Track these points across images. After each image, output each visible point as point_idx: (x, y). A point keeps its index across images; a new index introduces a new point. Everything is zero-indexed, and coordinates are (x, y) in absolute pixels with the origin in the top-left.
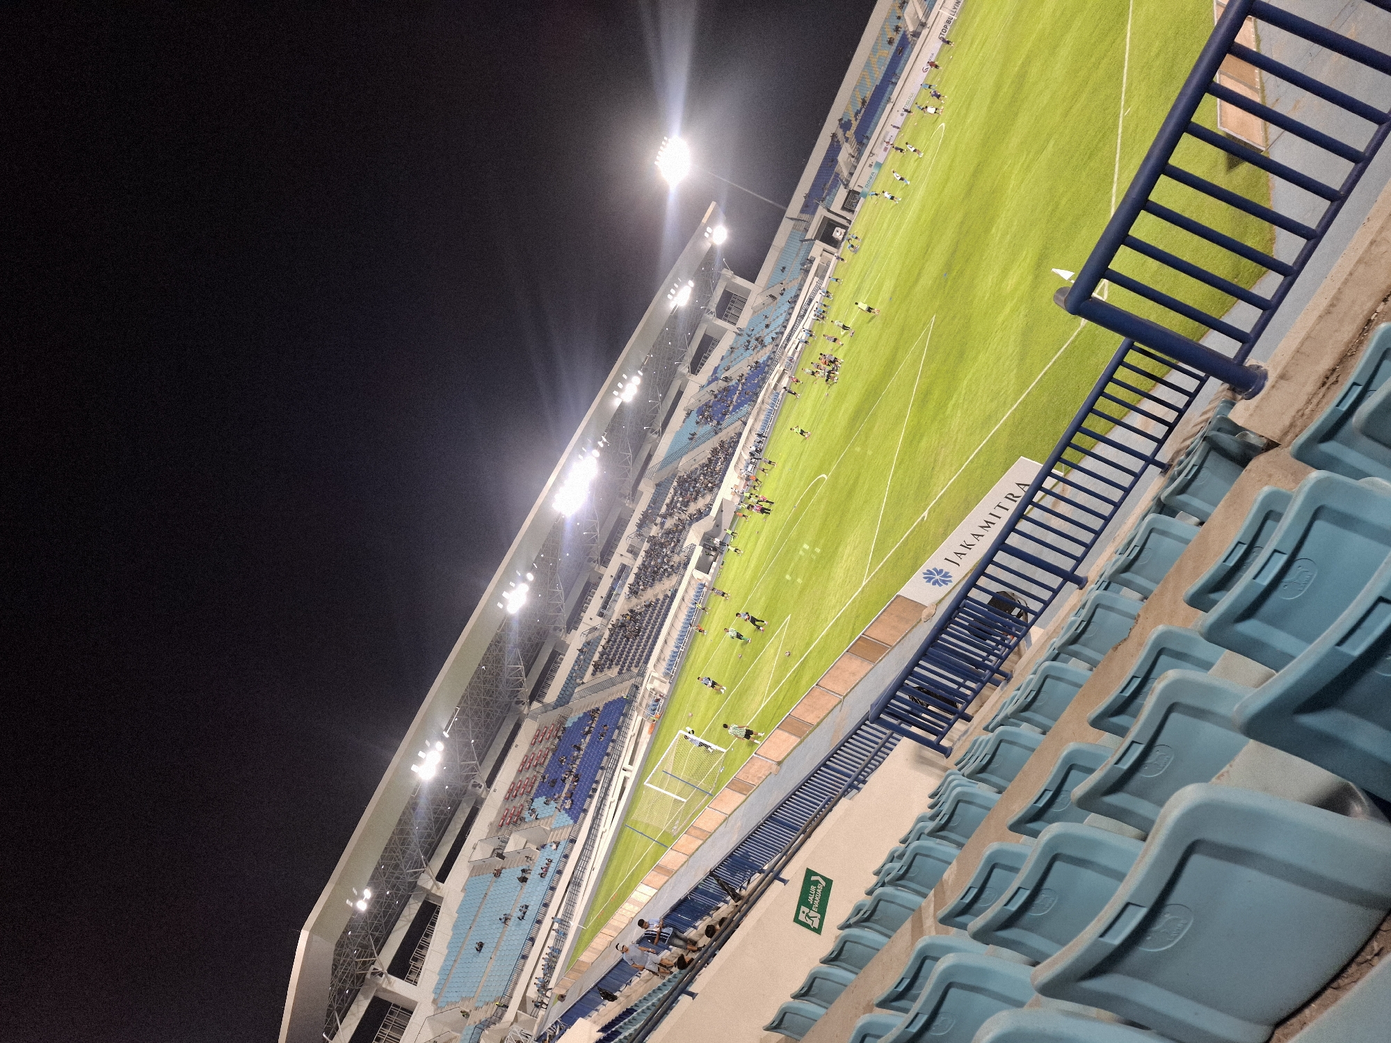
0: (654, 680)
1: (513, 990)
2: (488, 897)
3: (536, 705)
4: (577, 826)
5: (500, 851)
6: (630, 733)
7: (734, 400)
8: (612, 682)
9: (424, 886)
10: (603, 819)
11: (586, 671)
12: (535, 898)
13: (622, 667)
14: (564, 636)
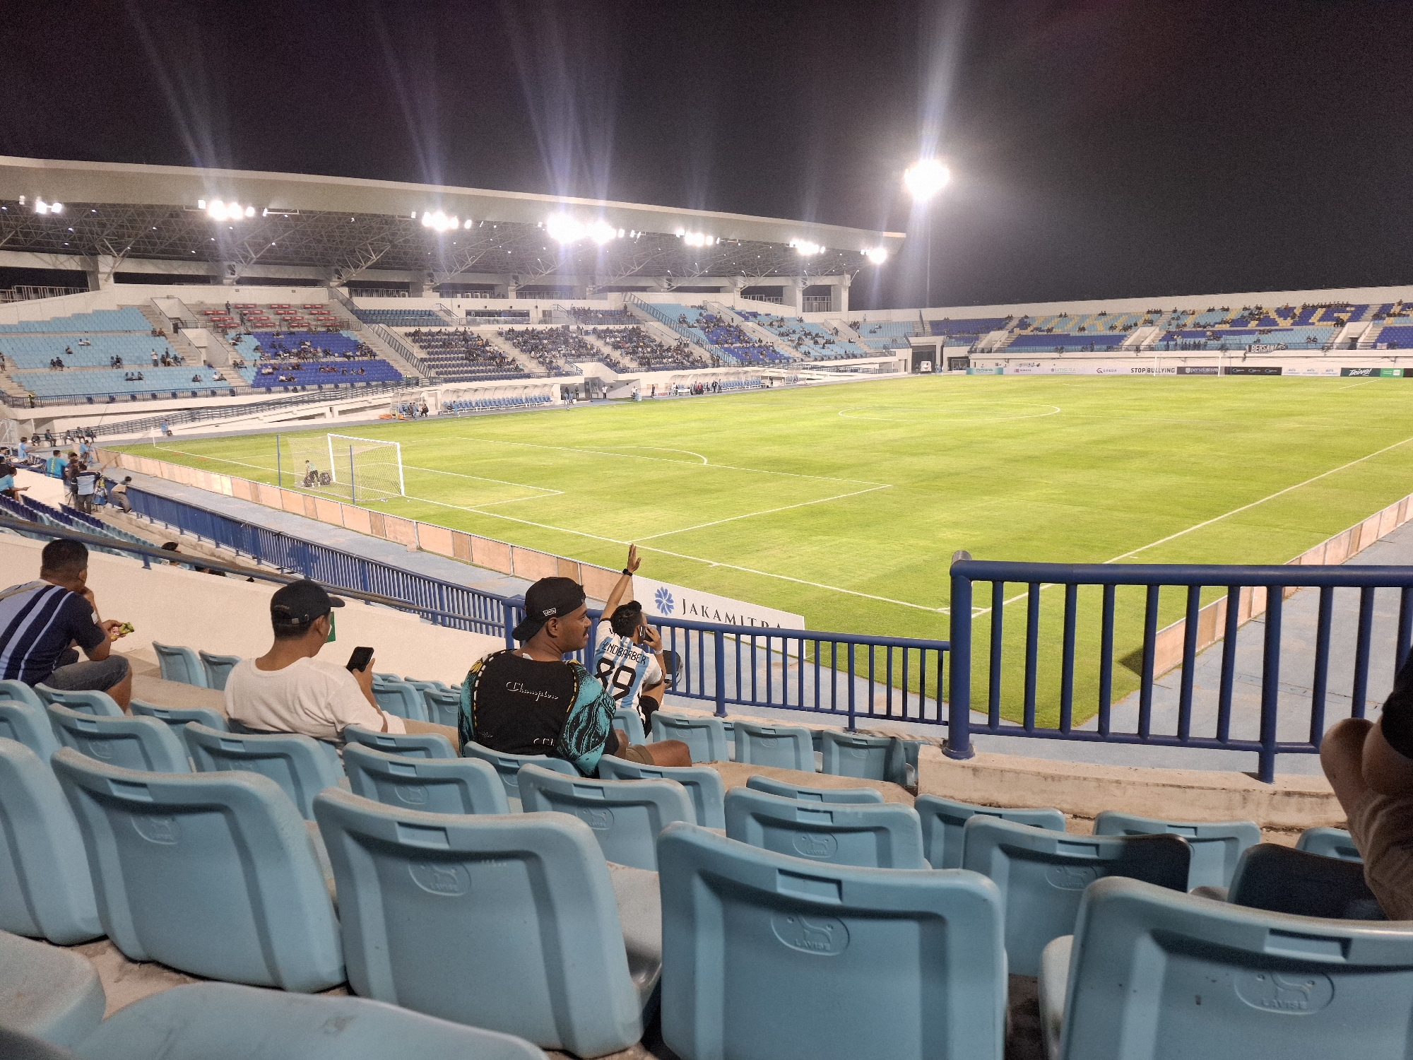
0: (435, 396)
1: (50, 405)
2: (127, 335)
3: (345, 291)
4: (250, 390)
5: (180, 325)
6: (370, 398)
7: (734, 345)
8: (408, 356)
9: (100, 264)
10: (272, 412)
11: (406, 326)
12: (154, 382)
13: (430, 360)
14: (427, 287)
